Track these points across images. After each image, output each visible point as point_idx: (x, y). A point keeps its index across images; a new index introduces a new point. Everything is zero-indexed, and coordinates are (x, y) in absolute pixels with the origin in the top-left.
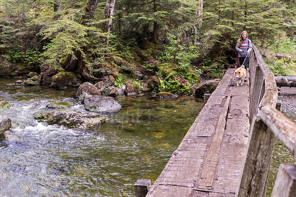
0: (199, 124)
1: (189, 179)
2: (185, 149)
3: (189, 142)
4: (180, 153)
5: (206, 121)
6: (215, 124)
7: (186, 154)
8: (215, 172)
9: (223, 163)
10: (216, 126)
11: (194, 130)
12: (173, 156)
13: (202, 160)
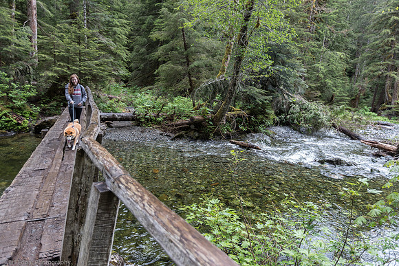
0: (35, 158)
1: (22, 213)
2: (19, 184)
3: (24, 177)
4: (12, 189)
5: (43, 154)
6: (53, 156)
7: (19, 189)
8: (51, 200)
9: (59, 191)
10: (53, 159)
11: (29, 165)
12: (5, 194)
13: (37, 192)
